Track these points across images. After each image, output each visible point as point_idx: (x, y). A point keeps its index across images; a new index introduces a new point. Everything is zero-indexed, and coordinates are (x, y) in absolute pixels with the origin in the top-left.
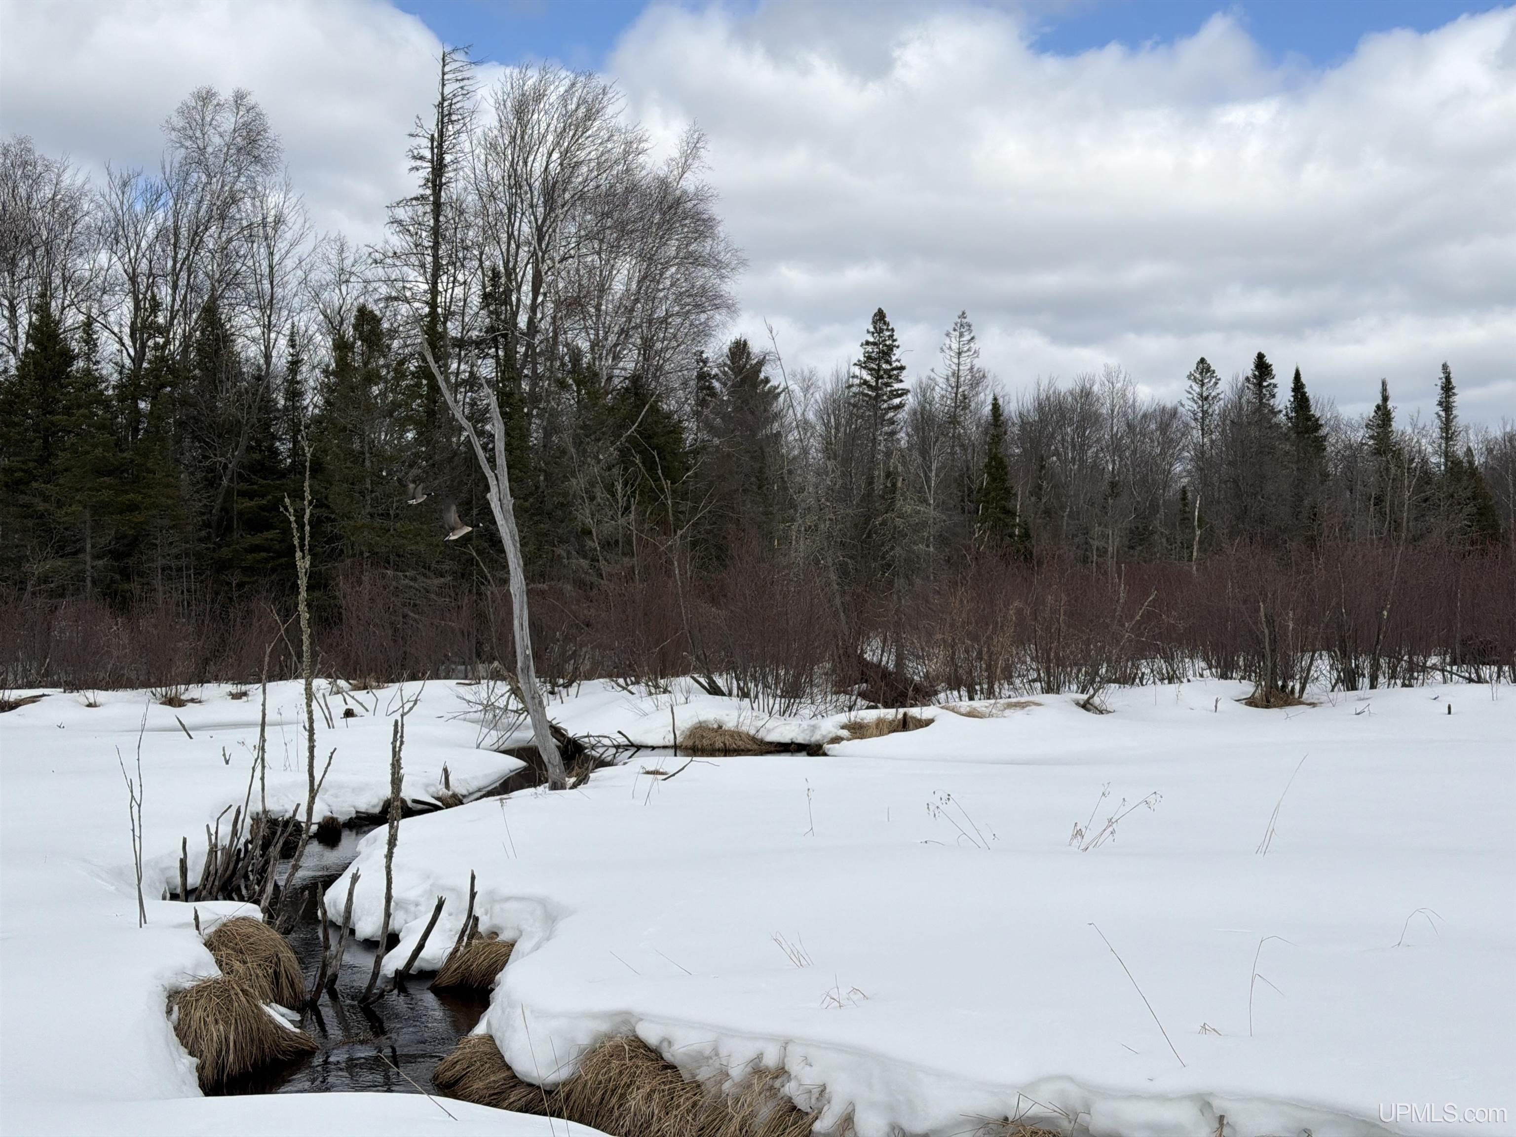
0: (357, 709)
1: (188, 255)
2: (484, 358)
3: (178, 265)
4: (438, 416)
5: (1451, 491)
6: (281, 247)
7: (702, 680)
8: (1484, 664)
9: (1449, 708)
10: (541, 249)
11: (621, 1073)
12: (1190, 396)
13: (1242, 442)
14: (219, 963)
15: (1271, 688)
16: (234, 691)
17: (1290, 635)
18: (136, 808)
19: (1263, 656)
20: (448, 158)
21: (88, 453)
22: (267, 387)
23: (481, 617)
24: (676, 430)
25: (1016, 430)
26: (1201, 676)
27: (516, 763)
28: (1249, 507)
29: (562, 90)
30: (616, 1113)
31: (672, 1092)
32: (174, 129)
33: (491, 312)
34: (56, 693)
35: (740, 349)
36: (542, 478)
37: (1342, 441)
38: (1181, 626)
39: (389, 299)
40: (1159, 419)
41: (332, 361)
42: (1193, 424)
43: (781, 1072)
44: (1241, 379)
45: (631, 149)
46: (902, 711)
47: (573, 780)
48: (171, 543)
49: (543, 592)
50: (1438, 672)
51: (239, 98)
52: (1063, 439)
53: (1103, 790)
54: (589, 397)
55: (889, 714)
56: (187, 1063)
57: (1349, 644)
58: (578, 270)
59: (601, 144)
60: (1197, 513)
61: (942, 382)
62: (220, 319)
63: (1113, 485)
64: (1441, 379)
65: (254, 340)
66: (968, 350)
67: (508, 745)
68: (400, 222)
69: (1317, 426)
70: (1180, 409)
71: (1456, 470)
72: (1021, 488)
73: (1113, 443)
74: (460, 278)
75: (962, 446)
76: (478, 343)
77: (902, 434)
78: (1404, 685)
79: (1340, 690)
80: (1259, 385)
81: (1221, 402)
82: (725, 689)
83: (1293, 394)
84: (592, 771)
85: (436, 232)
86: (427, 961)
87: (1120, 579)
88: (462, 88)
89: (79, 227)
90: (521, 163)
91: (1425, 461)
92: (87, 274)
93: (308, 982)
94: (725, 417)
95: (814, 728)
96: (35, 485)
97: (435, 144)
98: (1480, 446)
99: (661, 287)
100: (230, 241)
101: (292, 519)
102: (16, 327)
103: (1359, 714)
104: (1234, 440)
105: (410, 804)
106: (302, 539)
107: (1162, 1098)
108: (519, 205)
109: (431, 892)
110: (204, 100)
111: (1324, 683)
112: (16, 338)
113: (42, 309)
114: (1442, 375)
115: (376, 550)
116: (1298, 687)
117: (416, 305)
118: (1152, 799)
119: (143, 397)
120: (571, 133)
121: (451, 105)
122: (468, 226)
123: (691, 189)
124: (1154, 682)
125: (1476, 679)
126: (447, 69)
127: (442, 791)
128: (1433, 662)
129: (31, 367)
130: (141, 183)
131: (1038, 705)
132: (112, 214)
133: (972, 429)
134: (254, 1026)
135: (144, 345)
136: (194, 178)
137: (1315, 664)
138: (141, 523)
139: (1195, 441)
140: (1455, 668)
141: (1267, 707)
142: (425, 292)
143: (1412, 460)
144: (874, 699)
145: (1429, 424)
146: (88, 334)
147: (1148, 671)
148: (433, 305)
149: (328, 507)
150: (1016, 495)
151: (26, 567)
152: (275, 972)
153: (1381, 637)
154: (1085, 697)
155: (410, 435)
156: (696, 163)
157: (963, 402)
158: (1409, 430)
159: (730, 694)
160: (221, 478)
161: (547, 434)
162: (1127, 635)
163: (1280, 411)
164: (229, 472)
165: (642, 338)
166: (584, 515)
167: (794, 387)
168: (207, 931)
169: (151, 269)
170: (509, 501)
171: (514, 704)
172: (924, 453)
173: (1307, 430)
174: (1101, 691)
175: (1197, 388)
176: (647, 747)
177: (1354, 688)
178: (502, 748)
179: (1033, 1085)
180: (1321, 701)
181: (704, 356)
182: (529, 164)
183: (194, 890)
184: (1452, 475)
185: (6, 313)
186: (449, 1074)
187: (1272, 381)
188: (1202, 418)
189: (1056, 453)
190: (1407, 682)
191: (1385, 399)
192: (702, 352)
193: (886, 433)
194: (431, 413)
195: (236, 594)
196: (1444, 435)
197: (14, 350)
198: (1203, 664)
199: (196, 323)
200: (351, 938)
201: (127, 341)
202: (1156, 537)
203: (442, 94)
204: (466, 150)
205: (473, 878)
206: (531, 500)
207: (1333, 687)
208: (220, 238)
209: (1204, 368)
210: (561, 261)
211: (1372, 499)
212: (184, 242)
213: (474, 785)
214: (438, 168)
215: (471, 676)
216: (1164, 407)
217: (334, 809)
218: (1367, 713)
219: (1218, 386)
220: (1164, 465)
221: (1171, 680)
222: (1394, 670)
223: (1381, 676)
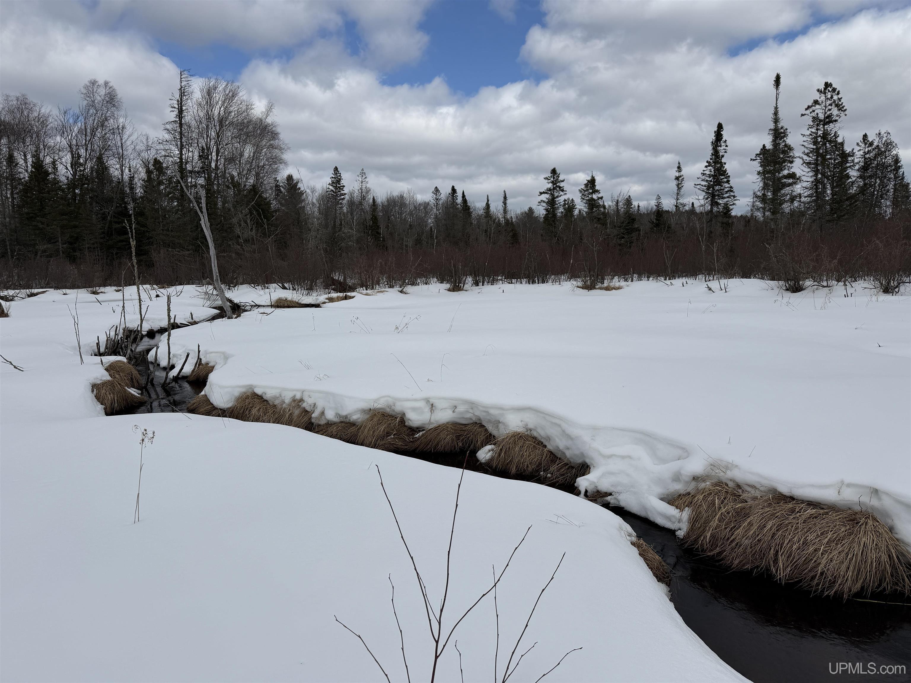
0: (160, 294)
1: (91, 139)
2: (201, 177)
3: (87, 142)
4: (185, 197)
5: (506, 229)
6: (125, 137)
7: (280, 285)
8: (513, 278)
9: (503, 290)
10: (219, 141)
11: (249, 403)
12: (433, 199)
13: (448, 213)
14: (110, 375)
15: (455, 286)
16: (117, 289)
17: (460, 270)
18: (76, 325)
19: (453, 277)
20: (184, 108)
21: (57, 207)
22: (123, 185)
23: (203, 264)
24: (269, 204)
25: (380, 207)
26: (436, 282)
27: (217, 311)
28: (450, 233)
29: (223, 86)
30: (248, 416)
31: (266, 408)
32: (82, 94)
33: (202, 162)
34: (51, 290)
35: (290, 178)
36: (222, 218)
37: (476, 213)
38: (429, 268)
39: (165, 156)
40: (424, 205)
41: (146, 177)
42: (434, 207)
43: (301, 400)
44: (448, 193)
45: (249, 107)
46: (345, 294)
47: (235, 316)
48: (91, 239)
49: (224, 256)
50: (501, 281)
51: (106, 83)
52: (395, 211)
53: (404, 315)
54: (238, 192)
55: (341, 295)
56: (100, 407)
57: (477, 273)
58: (232, 148)
59: (238, 105)
60: (435, 235)
61: (357, 191)
62: (104, 161)
63: (410, 226)
65: (116, 169)
66: (365, 181)
67: (213, 306)
68: (168, 130)
69: (469, 209)
70: (430, 202)
71: (507, 223)
72: (382, 226)
73: (410, 212)
74: (191, 150)
75: (364, 212)
76: (198, 172)
77: (345, 208)
78: (491, 285)
79: (474, 286)
80: (453, 196)
81: (442, 200)
82: (288, 288)
83: (462, 198)
84: (242, 313)
85: (181, 133)
86: (185, 373)
87: (411, 253)
88: (188, 84)
89: (48, 127)
90: (210, 111)
91: (499, 220)
92: (53, 144)
93: (143, 381)
94: (286, 200)
95: (317, 299)
96: (38, 218)
97: (179, 103)
98: (514, 216)
99: (261, 155)
100: (105, 134)
101: (128, 228)
102: (27, 163)
103: (479, 293)
104: (446, 212)
105: (179, 324)
106: (132, 235)
107: (416, 400)
108: (210, 125)
109: (185, 351)
110: (93, 84)
111: (469, 284)
112: (27, 167)
113: (36, 156)
114: (504, 194)
115: (165, 242)
116: (462, 285)
117: (175, 158)
118: (418, 317)
119: (77, 188)
120: (227, 101)
121: (184, 89)
122: (192, 132)
123: (270, 122)
124: (422, 285)
125: (511, 283)
126: (182, 77)
127: (191, 320)
128: (499, 278)
129: (34, 177)
130: (71, 113)
131: (387, 291)
132: (61, 123)
133: (367, 206)
134: (124, 395)
135: (76, 170)
136: (91, 111)
137: (467, 279)
138: (79, 232)
139: (434, 212)
140: (505, 280)
141: (453, 291)
142: (178, 154)
143: (495, 219)
144: (336, 290)
145: (500, 209)
146: (54, 166)
147: (420, 281)
148: (181, 158)
149: (147, 227)
150: (381, 228)
151: (37, 247)
152: (131, 378)
153: (485, 271)
154: (401, 289)
155: (176, 203)
156: (271, 114)
157: (363, 198)
158: (495, 211)
159: (290, 289)
160: (107, 217)
161: (224, 204)
162: (413, 271)
163: (459, 204)
164: (110, 215)
165: (255, 172)
166: (238, 231)
167: (308, 191)
168: (106, 365)
169: (77, 143)
170: (208, 224)
171: (215, 292)
172: (352, 214)
173: (466, 210)
174: (406, 287)
175: (435, 196)
176: (262, 306)
177: (478, 286)
178: (212, 307)
179: (378, 399)
180: (468, 289)
181: (277, 179)
182: (213, 111)
183: (102, 354)
185: (23, 157)
186: (192, 407)
187: (456, 195)
188: (436, 205)
189: (393, 215)
191: (488, 201)
192: (276, 178)
193: (339, 207)
194: (182, 196)
195: (115, 257)
196: (504, 212)
197: (27, 171)
198: (436, 279)
199: (95, 163)
200: (158, 367)
201: (70, 168)
202: (423, 242)
203: (181, 85)
204: (190, 105)
205: (199, 346)
206: (219, 226)
207: (472, 285)
208: (102, 133)
209: (437, 190)
210: (226, 145)
211: (484, 231)
212: (88, 134)
213: (202, 318)
214: (181, 111)
215: (201, 284)
216: (425, 202)
217: (152, 327)
218: (481, 292)
219: (441, 195)
220: (425, 220)
221: (426, 284)
222: (489, 280)
223: (485, 282)
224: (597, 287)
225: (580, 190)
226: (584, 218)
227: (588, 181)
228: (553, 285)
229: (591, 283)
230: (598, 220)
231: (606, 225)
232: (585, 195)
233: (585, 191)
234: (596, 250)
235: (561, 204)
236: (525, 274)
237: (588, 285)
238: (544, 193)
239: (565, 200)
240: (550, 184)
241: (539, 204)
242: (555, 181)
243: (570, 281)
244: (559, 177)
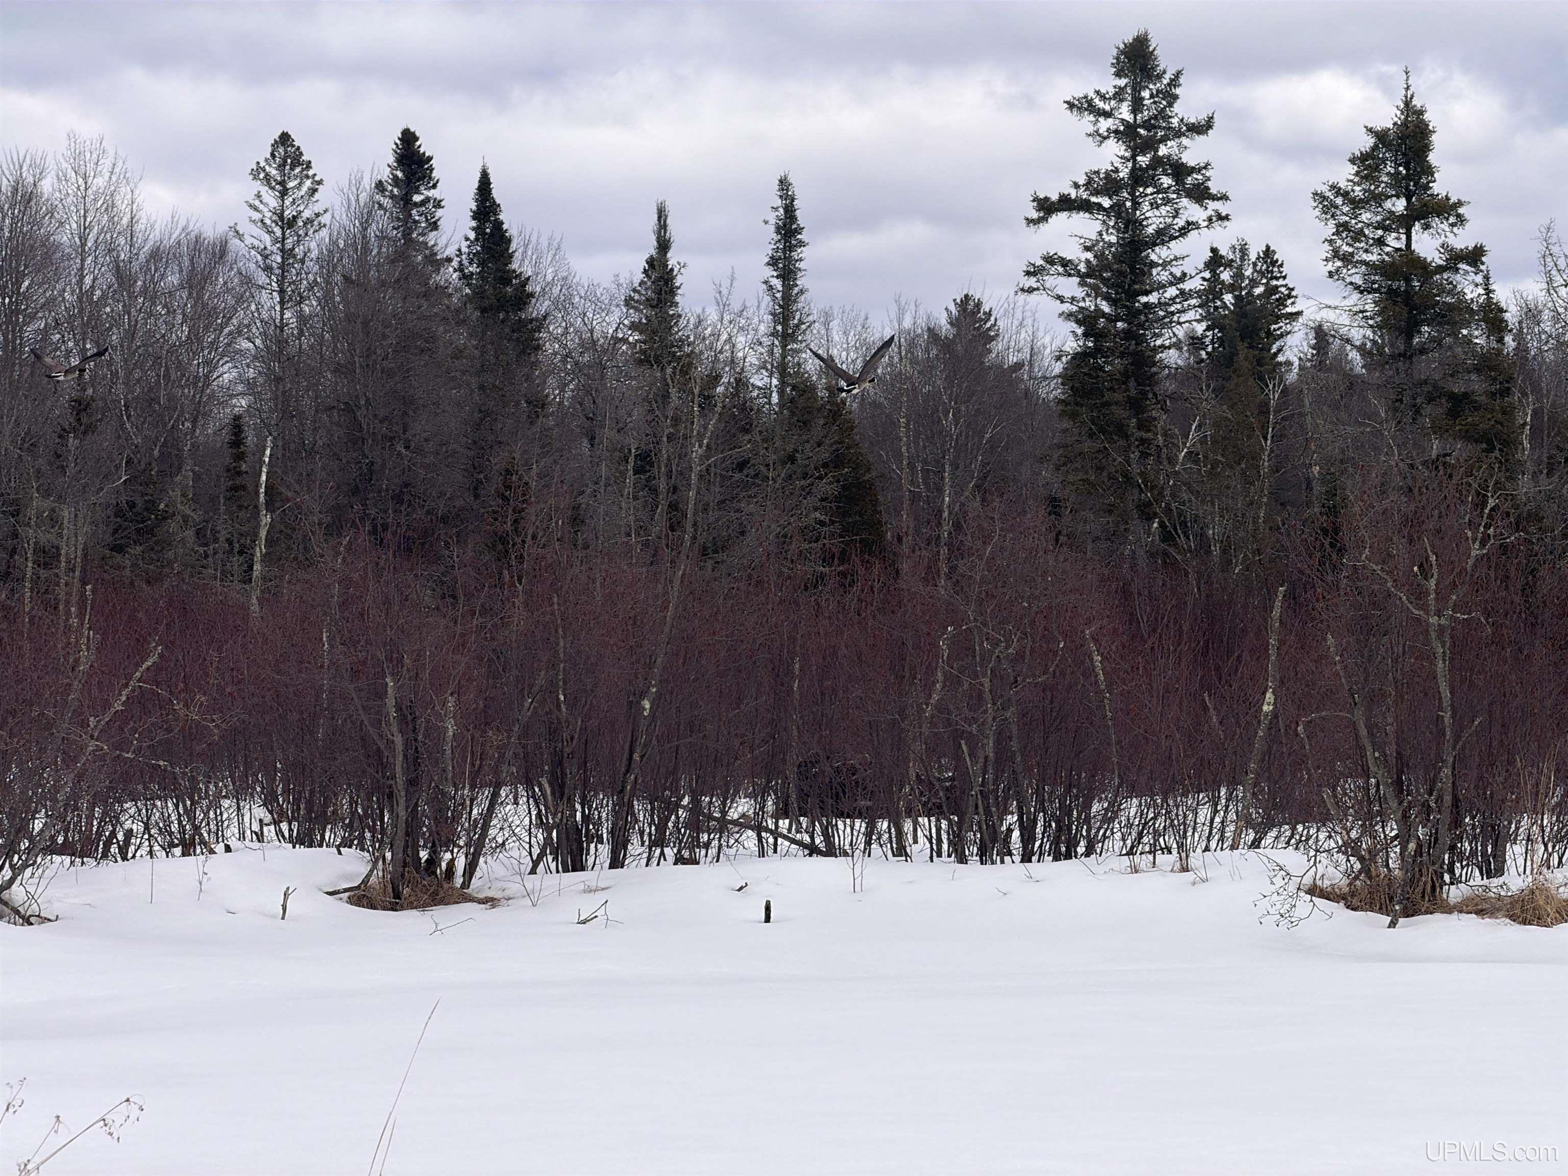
5: (790, 448)
8: (842, 815)
9: (768, 908)
12: (257, 216)
13: (366, 324)
15: (405, 865)
17: (448, 748)
19: (391, 796)
26: (260, 837)
28: (376, 467)
37: (576, 332)
38: (215, 726)
40: (186, 262)
42: (262, 278)
44: (368, 184)
50: (750, 833)
57: (571, 769)
60: (264, 478)
63: (80, 406)
64: (775, 209)
69: (523, 298)
70: (234, 243)
71: (801, 402)
73: (81, 310)
78: (679, 860)
79: (548, 870)
80: (405, 202)
81: (324, 233)
83: (474, 224)
87: (81, 616)
91: (741, 383)
98: (853, 355)
103: (584, 922)
111: (515, 853)
114: (778, 202)
116: (461, 864)
118: (117, 1117)
124: (151, 853)
125: (822, 846)
128: (740, 809)
137: (500, 812)
139: (265, 315)
140: (784, 824)
141: (394, 908)
143: (715, 379)
145: (752, 303)
147: (138, 827)
153: (636, 757)
158: (712, 315)
162: (92, 745)
163: (449, 260)
174: (28, 871)
175: (271, 200)
177: (578, 866)
180: (507, 893)
184: (793, 413)
187: (431, 193)
188: (282, 266)
190: (686, 854)
191: (664, 245)
196: (779, 328)
198: (261, 812)
202: (172, 525)
207: (536, 864)
209: (288, 157)
211: (631, 460)
216: (197, 238)
218: (601, 919)
219: (317, 196)
220: (196, 366)
221: (188, 849)
222: (661, 828)
223: (635, 840)
224: (1454, 893)
225: (1319, 197)
226: (1352, 383)
227: (1381, 136)
228: (1135, 870)
229: (1413, 864)
230: (1454, 414)
231: (1509, 443)
232: (1358, 235)
233: (1356, 204)
234: (1441, 629)
235: (1187, 286)
236: (926, 783)
237: (1390, 879)
238: (1066, 204)
239: (1216, 261)
240: (1111, 143)
241: (1032, 282)
242: (1147, 125)
243: (1255, 844)
244: (1172, 99)
